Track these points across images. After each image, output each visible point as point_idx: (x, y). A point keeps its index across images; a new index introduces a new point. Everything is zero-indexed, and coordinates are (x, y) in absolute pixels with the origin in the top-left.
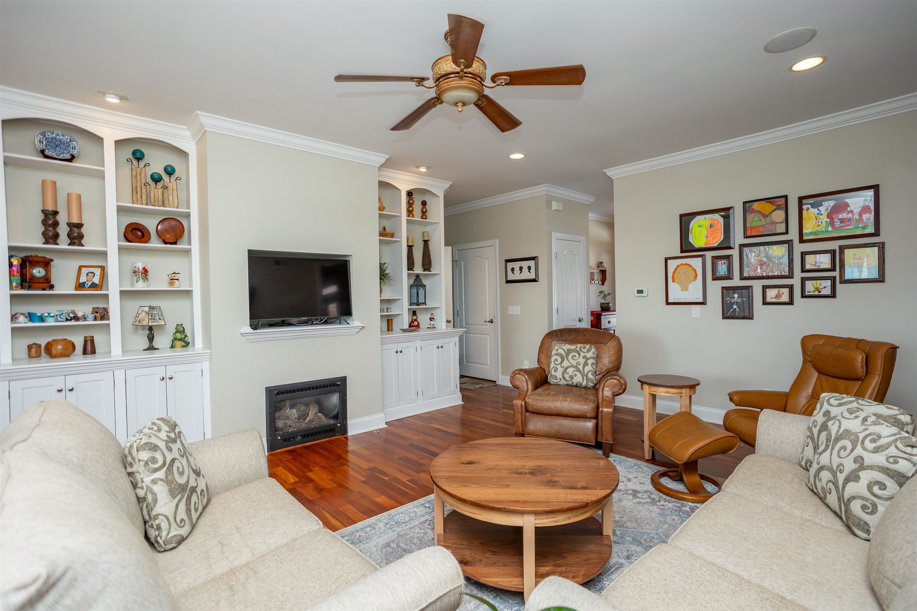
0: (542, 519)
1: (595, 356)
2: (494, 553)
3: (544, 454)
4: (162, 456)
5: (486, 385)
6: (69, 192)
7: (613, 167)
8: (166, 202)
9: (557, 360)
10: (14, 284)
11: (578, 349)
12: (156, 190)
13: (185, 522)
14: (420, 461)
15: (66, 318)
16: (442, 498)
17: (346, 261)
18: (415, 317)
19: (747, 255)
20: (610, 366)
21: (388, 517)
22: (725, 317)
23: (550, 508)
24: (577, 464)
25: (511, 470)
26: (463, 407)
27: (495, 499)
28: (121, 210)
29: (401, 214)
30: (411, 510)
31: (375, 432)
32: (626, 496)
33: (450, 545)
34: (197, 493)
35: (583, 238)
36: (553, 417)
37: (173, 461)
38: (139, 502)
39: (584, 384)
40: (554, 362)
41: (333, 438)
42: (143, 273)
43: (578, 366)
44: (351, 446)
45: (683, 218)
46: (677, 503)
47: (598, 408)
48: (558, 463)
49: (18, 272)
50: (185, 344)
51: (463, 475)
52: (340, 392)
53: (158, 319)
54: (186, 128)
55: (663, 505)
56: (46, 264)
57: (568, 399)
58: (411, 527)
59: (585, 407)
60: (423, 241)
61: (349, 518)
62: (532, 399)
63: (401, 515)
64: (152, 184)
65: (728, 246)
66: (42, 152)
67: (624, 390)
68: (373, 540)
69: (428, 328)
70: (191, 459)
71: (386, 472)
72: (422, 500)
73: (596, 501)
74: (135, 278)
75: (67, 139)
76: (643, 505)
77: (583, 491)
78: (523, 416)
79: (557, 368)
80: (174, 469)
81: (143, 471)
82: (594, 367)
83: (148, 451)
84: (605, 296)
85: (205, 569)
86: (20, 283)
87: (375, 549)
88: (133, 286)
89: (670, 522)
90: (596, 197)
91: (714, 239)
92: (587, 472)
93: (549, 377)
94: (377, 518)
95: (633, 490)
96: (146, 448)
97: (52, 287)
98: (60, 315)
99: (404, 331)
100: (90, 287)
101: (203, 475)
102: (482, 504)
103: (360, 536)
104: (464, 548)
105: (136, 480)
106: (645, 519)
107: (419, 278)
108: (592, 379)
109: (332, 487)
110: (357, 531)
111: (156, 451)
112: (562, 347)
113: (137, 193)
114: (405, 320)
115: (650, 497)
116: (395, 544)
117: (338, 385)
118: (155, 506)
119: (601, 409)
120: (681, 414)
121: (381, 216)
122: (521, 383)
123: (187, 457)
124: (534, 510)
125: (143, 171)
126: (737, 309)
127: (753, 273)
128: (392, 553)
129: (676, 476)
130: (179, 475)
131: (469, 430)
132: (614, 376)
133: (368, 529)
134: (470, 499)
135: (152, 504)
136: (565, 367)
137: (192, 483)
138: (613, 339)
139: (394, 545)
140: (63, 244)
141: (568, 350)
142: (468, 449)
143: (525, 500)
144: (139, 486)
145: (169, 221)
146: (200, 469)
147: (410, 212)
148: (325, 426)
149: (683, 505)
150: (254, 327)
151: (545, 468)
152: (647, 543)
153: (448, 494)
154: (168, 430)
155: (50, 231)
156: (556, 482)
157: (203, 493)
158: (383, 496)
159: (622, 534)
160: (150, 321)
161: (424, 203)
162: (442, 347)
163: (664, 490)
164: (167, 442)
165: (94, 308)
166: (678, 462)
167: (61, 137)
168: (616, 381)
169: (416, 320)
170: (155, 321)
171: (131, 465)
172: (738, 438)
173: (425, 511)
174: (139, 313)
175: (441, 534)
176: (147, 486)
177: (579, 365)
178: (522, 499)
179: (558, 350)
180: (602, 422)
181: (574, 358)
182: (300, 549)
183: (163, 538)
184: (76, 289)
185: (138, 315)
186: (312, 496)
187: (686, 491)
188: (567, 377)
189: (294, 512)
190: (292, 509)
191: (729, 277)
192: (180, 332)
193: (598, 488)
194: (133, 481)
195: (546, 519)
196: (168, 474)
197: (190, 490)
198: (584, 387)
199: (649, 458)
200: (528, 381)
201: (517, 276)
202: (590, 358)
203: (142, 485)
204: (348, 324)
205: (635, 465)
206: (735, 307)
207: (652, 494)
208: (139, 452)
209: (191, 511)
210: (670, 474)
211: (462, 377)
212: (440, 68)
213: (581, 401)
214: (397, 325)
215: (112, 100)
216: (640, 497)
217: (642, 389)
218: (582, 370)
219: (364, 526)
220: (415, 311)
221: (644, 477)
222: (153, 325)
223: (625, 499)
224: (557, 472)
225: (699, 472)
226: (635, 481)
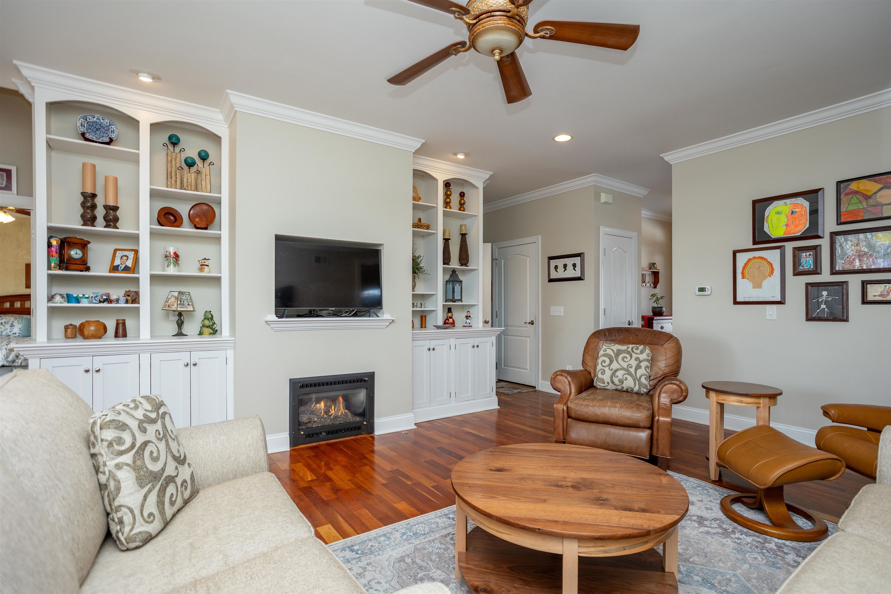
0: (587, 547)
1: (650, 358)
2: (526, 583)
3: (590, 465)
4: (131, 436)
5: (525, 390)
6: (107, 175)
7: (672, 151)
8: (200, 187)
9: (604, 361)
10: (53, 265)
11: (630, 350)
12: (189, 174)
13: (154, 517)
14: (447, 466)
15: (99, 300)
16: (464, 511)
17: (378, 250)
18: (450, 315)
19: (841, 245)
20: (667, 370)
21: (406, 526)
22: (809, 318)
23: (600, 534)
24: (632, 479)
25: (549, 482)
26: (499, 411)
27: (528, 516)
28: (154, 194)
29: (437, 204)
30: (433, 521)
31: (403, 433)
32: (690, 522)
33: (472, 567)
34: (175, 483)
35: (635, 234)
36: (599, 424)
37: (146, 444)
38: (101, 490)
39: (636, 389)
40: (601, 364)
41: (359, 436)
42: (174, 258)
43: (629, 369)
44: (378, 447)
45: (757, 205)
46: (758, 537)
47: (653, 416)
48: (608, 477)
49: (56, 253)
50: (212, 332)
51: (489, 483)
52: (367, 388)
53: (186, 304)
54: (219, 110)
55: (739, 539)
56: (83, 245)
57: (618, 406)
58: (430, 541)
59: (638, 415)
60: (460, 234)
61: (363, 524)
62: (576, 404)
63: (420, 525)
64: (186, 168)
65: (816, 234)
66: (83, 135)
67: (685, 398)
68: (386, 552)
69: (464, 326)
70: (173, 445)
71: (410, 475)
72: (445, 510)
73: (660, 528)
74: (166, 263)
75: (107, 123)
76: (713, 536)
77: (643, 514)
78: (565, 423)
79: (604, 370)
80: (145, 454)
81: (105, 452)
82: (649, 370)
83: (114, 430)
84: (657, 300)
85: (164, 577)
86: (58, 263)
87: (387, 563)
88: (164, 271)
89: (751, 562)
90: (650, 190)
91: (797, 226)
92: (645, 490)
93: (595, 381)
94: (394, 527)
95: (698, 516)
96: (111, 427)
97: (88, 269)
98: (95, 297)
99: (438, 327)
100: (123, 270)
101: (189, 464)
102: (511, 522)
103: (372, 546)
104: (488, 573)
105: (98, 464)
106: (716, 554)
107: (455, 273)
108: (645, 384)
109: (350, 488)
110: (370, 540)
111: (125, 430)
112: (611, 347)
113: (171, 178)
114: (440, 318)
115: (720, 527)
116: (410, 559)
117: (365, 380)
118: (117, 495)
119: (657, 418)
120: (757, 429)
121: (415, 207)
122: (563, 386)
123: (167, 441)
124: (578, 535)
125: (178, 156)
126: (826, 310)
127: (848, 266)
128: (406, 569)
129: (754, 503)
130: (152, 462)
131: (504, 435)
132: (674, 380)
133: (382, 539)
134: (496, 514)
135: (114, 493)
136: (614, 370)
137: (170, 471)
138: (671, 340)
139: (408, 560)
140: (100, 227)
141: (618, 350)
142: (498, 453)
143: (566, 520)
144: (101, 470)
145: (201, 206)
146: (185, 456)
147: (447, 204)
148: (350, 423)
149: (765, 541)
150: (280, 315)
151: (591, 482)
152: (723, 587)
153: (469, 506)
154: (150, 408)
155: (88, 213)
156: (606, 500)
157: (185, 484)
158: (404, 502)
159: (688, 571)
160: (179, 306)
161: (462, 195)
162: (478, 346)
163: (739, 519)
164: (141, 422)
165: (126, 292)
166: (759, 486)
167: (102, 121)
168: (675, 386)
169: (451, 318)
170: (183, 306)
171: (94, 445)
172: (843, 461)
173: (448, 523)
174: (169, 297)
175: (463, 552)
176: (110, 471)
177: (630, 367)
178: (562, 519)
179: (606, 350)
180: (658, 432)
181: (625, 359)
182: (279, 561)
183: (125, 535)
184: (110, 272)
185: (168, 300)
186: (327, 496)
187: (767, 523)
188: (616, 380)
189: (283, 515)
190: (282, 510)
191: (816, 271)
192: (208, 319)
193: (663, 512)
194: (96, 465)
195: (593, 547)
196: (136, 459)
197: (165, 480)
198: (635, 393)
199: (715, 479)
200: (571, 383)
201: (561, 274)
202: (643, 361)
203: (104, 470)
204: (378, 316)
205: (698, 486)
206: (823, 306)
207: (723, 523)
208: (102, 431)
209: (164, 504)
210: (745, 500)
211: (499, 381)
212: (474, 7)
213: (633, 408)
214: (430, 321)
215: (145, 79)
216: (708, 525)
217: (707, 396)
218: (634, 374)
219: (378, 535)
220: (451, 308)
221: (711, 501)
222: (183, 311)
223: (689, 527)
224: (607, 487)
225: (786, 502)
226: (700, 505)
